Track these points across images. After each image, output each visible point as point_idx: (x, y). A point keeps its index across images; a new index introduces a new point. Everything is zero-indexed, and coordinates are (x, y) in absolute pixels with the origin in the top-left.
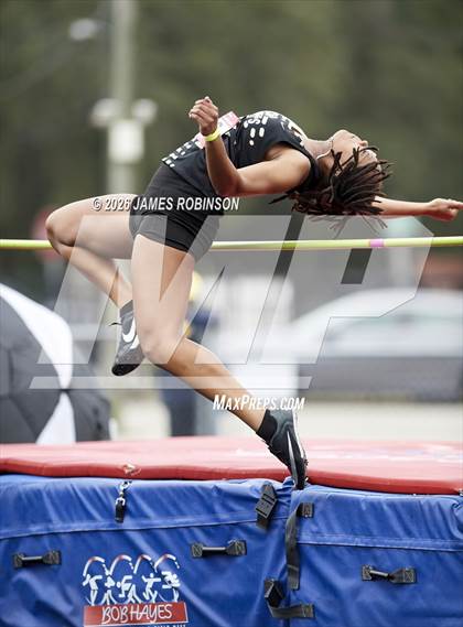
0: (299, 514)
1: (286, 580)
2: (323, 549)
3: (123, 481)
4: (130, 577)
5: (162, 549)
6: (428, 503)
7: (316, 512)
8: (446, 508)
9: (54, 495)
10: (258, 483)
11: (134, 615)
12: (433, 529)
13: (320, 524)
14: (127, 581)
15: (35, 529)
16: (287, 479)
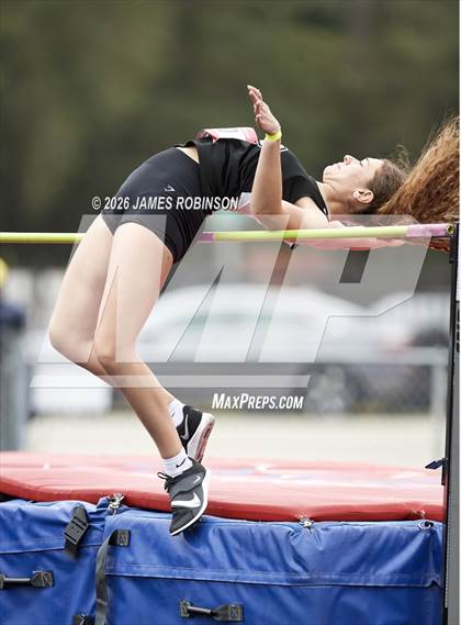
0: (113, 542)
1: (95, 616)
2: (140, 581)
6: (260, 531)
7: (133, 540)
8: (281, 537)
10: (68, 505)
13: (137, 554)
16: (101, 501)
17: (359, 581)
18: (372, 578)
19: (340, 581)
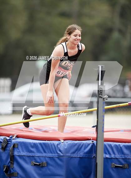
0: (14, 146)
1: (10, 165)
2: (20, 157)
6: (50, 143)
10: (2, 137)
12: (52, 151)
13: (20, 150)
16: (10, 136)
17: (75, 156)
18: (79, 155)
19: (71, 156)
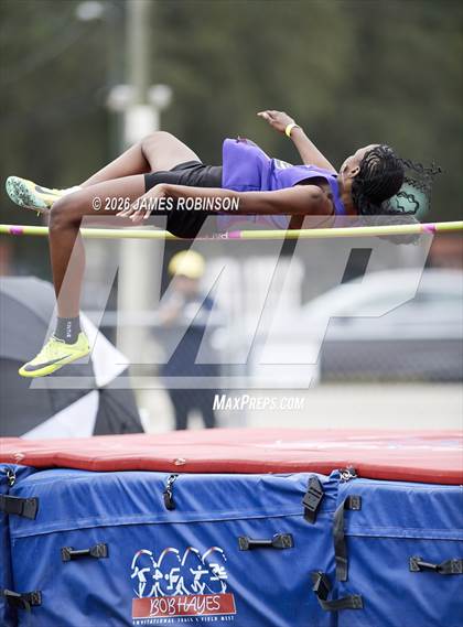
0: (347, 506)
1: (335, 570)
3: (169, 475)
4: (178, 570)
5: (209, 542)
7: (364, 505)
9: (101, 489)
11: (182, 607)
13: (368, 517)
14: (175, 574)
15: (83, 523)
16: (334, 472)
